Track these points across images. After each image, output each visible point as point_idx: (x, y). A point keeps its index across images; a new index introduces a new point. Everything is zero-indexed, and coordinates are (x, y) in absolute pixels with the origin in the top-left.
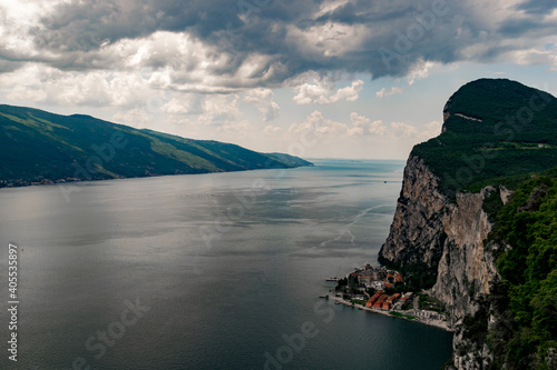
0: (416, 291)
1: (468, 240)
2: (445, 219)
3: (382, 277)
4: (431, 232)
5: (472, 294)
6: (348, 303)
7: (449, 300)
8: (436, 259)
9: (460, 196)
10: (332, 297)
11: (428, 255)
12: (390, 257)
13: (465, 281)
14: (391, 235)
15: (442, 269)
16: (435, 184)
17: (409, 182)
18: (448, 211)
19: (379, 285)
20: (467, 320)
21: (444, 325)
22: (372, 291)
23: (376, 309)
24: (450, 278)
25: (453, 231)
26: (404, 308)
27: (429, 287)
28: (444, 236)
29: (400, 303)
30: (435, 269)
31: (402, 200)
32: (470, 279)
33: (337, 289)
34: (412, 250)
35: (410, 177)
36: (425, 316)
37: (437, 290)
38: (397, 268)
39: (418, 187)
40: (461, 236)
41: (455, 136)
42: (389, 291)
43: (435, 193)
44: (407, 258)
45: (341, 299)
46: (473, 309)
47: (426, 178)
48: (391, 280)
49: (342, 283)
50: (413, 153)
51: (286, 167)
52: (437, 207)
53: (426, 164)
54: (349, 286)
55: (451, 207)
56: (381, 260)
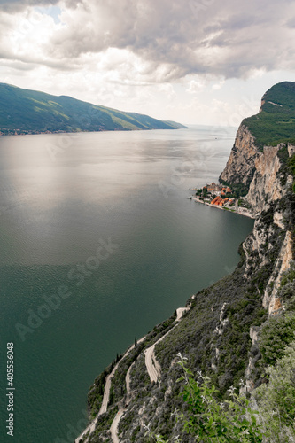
0: (237, 197)
1: (267, 172)
2: (256, 160)
3: (220, 189)
4: (248, 167)
5: (266, 200)
6: (202, 202)
7: (253, 203)
8: (249, 181)
9: (266, 148)
10: (194, 198)
11: (245, 179)
12: (225, 179)
13: (263, 193)
14: (227, 168)
15: (252, 186)
16: (253, 141)
17: (239, 139)
18: (258, 156)
19: (218, 193)
20: (263, 213)
21: (250, 215)
22: (214, 197)
23: (215, 206)
24: (256, 191)
25: (259, 167)
26: (230, 205)
27: (244, 195)
28: (254, 169)
29: (228, 203)
30: (248, 186)
31: (234, 149)
32: (266, 192)
33: (197, 194)
34: (237, 176)
35: (239, 137)
36: (240, 210)
37: (249, 198)
38: (228, 185)
39: (243, 142)
40: (264, 169)
41: (267, 114)
42: (223, 197)
43: (252, 146)
44: (234, 180)
45: (198, 200)
46: (267, 208)
47: (249, 137)
48: (225, 191)
49: (199, 192)
50: (242, 123)
51: (173, 128)
52: (252, 154)
53: (249, 129)
54: (203, 193)
55: (260, 153)
56: (221, 180)
